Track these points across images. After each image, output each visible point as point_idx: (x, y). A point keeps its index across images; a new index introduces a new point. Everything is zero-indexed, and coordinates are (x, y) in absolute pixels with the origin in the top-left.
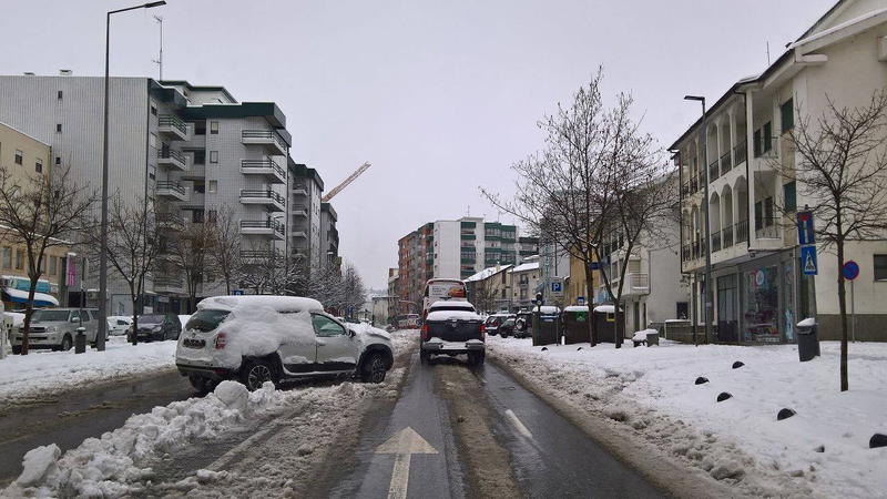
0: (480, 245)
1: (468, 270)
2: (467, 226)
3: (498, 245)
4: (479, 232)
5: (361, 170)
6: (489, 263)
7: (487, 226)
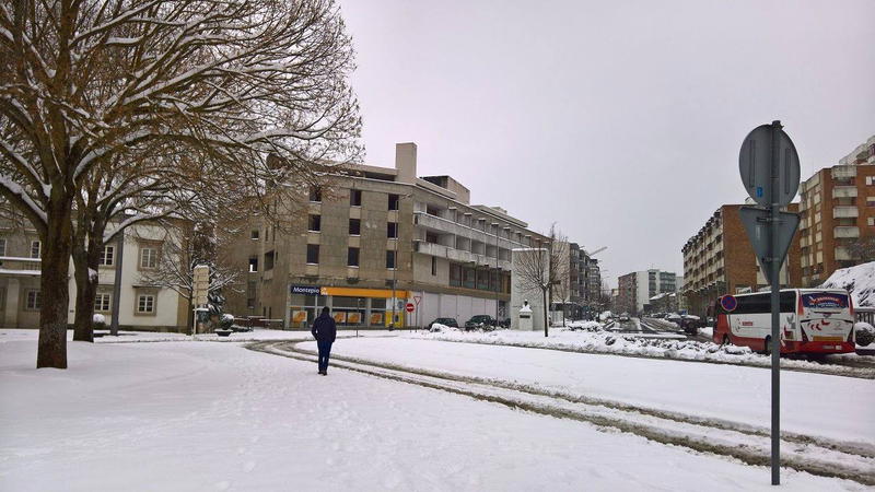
0: (658, 282)
1: (652, 294)
2: (652, 274)
3: (667, 282)
4: (657, 276)
5: (602, 249)
6: (662, 291)
7: (661, 273)
